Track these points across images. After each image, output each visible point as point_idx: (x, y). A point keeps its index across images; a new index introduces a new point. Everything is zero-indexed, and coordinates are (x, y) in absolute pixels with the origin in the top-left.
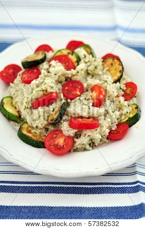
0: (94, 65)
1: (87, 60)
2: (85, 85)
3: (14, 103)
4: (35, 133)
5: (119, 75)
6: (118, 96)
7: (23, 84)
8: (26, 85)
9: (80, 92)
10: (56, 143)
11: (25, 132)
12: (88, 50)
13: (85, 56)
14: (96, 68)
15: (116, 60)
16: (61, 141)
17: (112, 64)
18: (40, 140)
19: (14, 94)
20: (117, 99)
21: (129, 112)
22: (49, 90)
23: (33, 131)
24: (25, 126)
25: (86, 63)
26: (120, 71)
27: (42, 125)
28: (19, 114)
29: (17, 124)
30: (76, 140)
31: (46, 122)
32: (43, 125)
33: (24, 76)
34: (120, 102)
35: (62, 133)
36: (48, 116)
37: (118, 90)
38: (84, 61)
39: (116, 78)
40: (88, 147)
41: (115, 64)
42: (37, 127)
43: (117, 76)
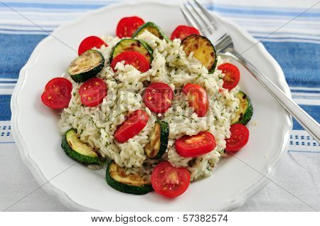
0: (174, 54)
1: (162, 49)
2: (173, 87)
3: (83, 138)
4: (131, 174)
5: (211, 59)
6: (220, 91)
7: (87, 108)
8: (93, 108)
9: (169, 98)
10: (168, 182)
11: (118, 178)
12: (154, 30)
13: (158, 44)
14: (178, 57)
15: (201, 40)
16: (173, 178)
17: (196, 46)
18: (143, 182)
19: (78, 126)
20: (220, 94)
21: (238, 107)
22: (132, 110)
23: (128, 173)
24: (113, 168)
25: (161, 53)
26: (212, 54)
27: (140, 162)
28: (96, 152)
29: (97, 166)
30: (191, 169)
31: (144, 158)
32: (142, 163)
33: (84, 96)
34: (225, 98)
35: (171, 166)
36: (144, 148)
37: (217, 81)
38: (159, 52)
39: (209, 64)
40: (207, 172)
41: (201, 44)
42: (133, 166)
43: (210, 61)
